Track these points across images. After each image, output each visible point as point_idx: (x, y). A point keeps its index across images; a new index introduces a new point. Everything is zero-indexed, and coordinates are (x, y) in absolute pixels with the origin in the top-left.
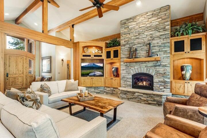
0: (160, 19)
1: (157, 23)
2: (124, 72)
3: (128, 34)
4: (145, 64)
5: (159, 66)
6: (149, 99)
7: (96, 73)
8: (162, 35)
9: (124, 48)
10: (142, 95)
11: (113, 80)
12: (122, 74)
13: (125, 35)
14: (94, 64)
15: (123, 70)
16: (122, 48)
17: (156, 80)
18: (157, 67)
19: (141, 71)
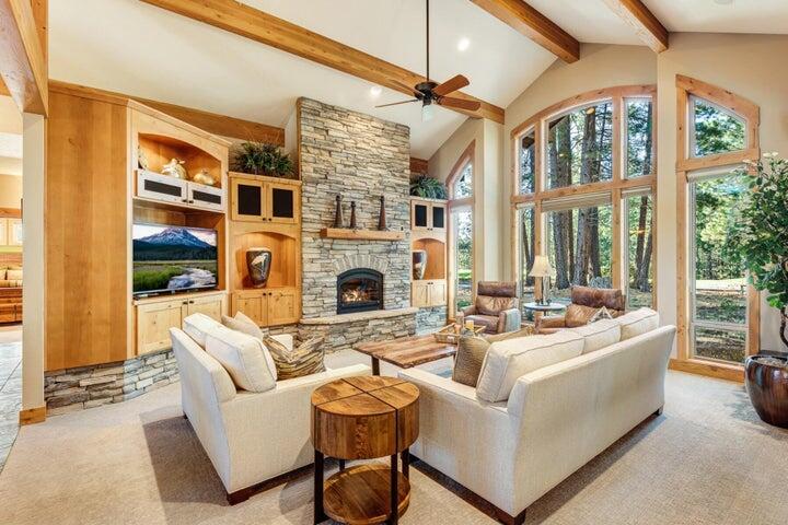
0: (396, 149)
1: (391, 155)
2: (316, 267)
3: (325, 150)
4: (369, 247)
5: (395, 251)
6: (396, 327)
7: (192, 277)
8: (399, 185)
9: (313, 190)
10: (383, 322)
11: (272, 300)
12: (308, 275)
13: (317, 151)
14: (185, 233)
15: (312, 261)
16: (308, 189)
17: (388, 283)
18: (391, 255)
19: (360, 263)
